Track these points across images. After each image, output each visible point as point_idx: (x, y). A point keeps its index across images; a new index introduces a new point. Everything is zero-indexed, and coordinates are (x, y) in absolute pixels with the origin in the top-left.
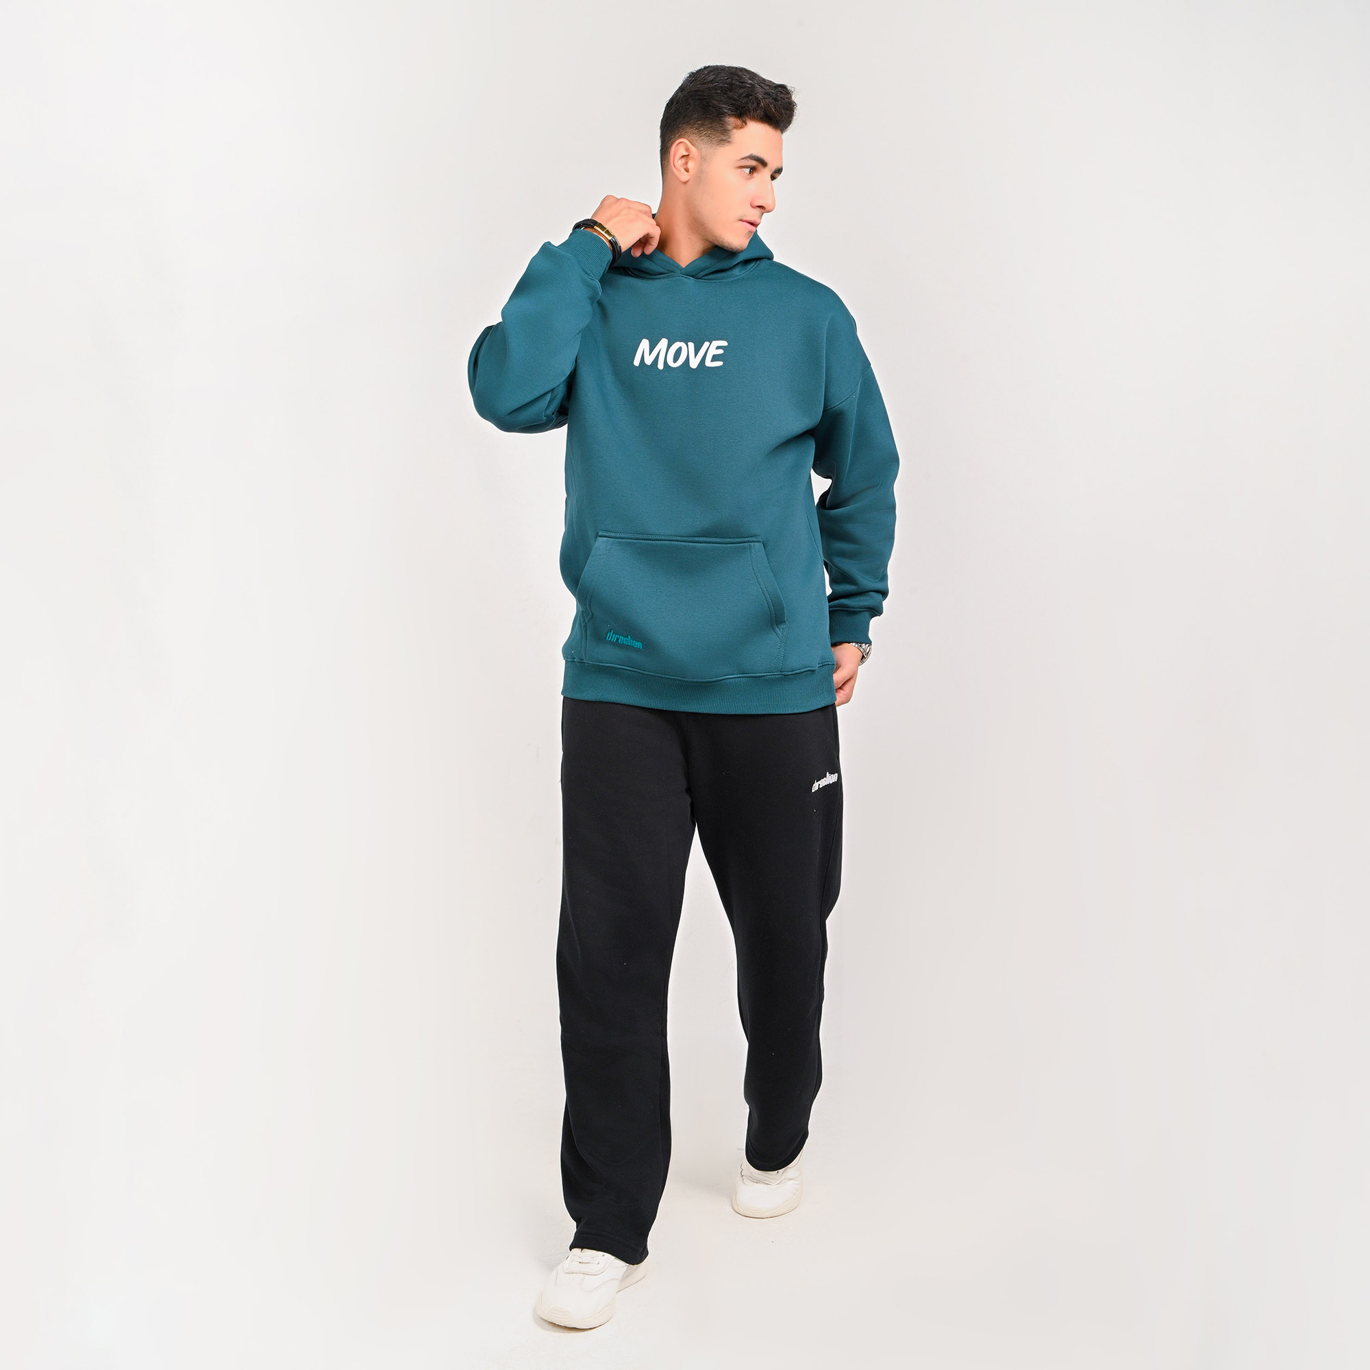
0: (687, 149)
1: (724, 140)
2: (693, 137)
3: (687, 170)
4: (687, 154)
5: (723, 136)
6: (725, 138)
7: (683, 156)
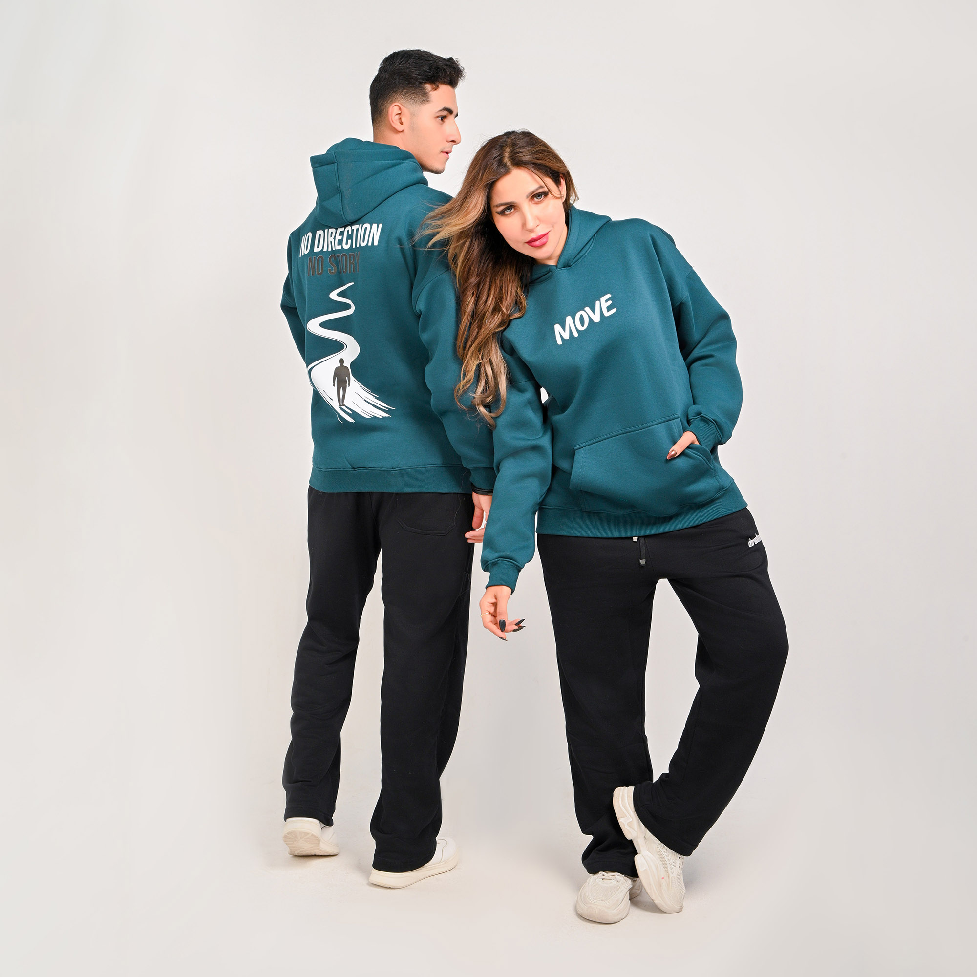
0: (400, 109)
1: (425, 100)
2: (402, 101)
3: (402, 123)
4: (400, 112)
5: (424, 97)
6: (425, 99)
7: (397, 114)
